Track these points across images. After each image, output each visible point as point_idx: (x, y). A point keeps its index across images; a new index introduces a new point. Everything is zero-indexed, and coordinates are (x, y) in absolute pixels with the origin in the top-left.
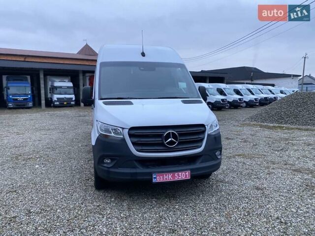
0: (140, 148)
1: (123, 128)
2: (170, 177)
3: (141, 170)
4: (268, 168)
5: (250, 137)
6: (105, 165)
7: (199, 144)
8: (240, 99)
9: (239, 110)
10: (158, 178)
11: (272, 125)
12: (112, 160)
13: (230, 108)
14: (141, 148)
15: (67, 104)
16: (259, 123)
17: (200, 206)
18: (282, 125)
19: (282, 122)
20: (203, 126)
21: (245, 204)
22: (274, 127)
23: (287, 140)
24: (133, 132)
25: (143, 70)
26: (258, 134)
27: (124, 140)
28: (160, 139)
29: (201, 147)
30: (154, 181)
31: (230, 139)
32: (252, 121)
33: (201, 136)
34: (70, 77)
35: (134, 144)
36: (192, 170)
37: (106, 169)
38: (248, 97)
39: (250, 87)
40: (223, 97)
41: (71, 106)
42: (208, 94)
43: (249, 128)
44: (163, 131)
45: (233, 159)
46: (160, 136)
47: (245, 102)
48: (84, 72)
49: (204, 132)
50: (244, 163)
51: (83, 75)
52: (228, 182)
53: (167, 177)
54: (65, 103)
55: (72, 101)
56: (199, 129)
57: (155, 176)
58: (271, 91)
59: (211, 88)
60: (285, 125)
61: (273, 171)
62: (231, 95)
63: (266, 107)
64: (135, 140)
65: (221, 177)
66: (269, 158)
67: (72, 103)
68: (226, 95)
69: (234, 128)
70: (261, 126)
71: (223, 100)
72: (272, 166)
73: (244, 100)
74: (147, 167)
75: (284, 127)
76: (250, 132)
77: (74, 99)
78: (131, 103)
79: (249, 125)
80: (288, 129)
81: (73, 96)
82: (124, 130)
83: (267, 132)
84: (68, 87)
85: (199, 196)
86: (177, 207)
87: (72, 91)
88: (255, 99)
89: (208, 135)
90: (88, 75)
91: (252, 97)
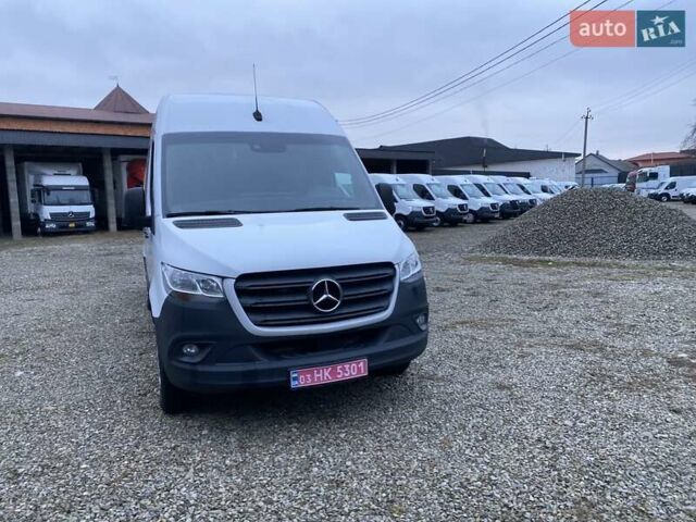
0: (260, 318)
1: (223, 278)
2: (326, 374)
3: (264, 364)
4: (520, 344)
5: (484, 284)
6: (186, 359)
7: (382, 304)
8: (461, 207)
9: (460, 229)
10: (301, 379)
11: (526, 258)
12: (201, 347)
13: (441, 226)
14: (263, 318)
15: (76, 227)
16: (502, 255)
17: (390, 428)
18: (546, 258)
19: (545, 251)
20: (390, 265)
21: (479, 420)
22: (531, 261)
23: (555, 286)
24: (245, 285)
25: (257, 151)
26: (498, 277)
27: (225, 303)
28: (304, 297)
29: (386, 308)
30: (294, 384)
31: (443, 290)
32: (486, 252)
33: (387, 287)
34: (80, 165)
35: (248, 310)
36: (370, 358)
37: (187, 367)
38: (479, 202)
39: (482, 179)
40: (426, 203)
41: (88, 232)
42: (397, 198)
43: (481, 266)
44: (309, 280)
45: (452, 332)
46: (303, 290)
47: (471, 211)
48: (116, 153)
49: (391, 278)
50: (474, 339)
51: (113, 160)
52: (442, 379)
53: (321, 375)
54: (72, 225)
55: (89, 220)
56: (382, 272)
57: (295, 375)
58: (523, 188)
59: (403, 185)
60: (551, 258)
61: (530, 350)
62: (443, 197)
63: (515, 222)
64: (250, 301)
65: (428, 368)
66: (522, 327)
67: (88, 224)
68: (433, 199)
69: (451, 267)
70: (505, 261)
71: (426, 209)
72: (528, 341)
73: (469, 207)
74: (278, 357)
75: (549, 261)
76: (483, 275)
77: (92, 215)
78: (237, 224)
79: (481, 260)
80: (557, 264)
81: (90, 209)
82: (226, 280)
83: (517, 273)
84: (78, 188)
85: (386, 410)
86: (343, 436)
87: (87, 196)
88: (493, 205)
89: (401, 283)
90: (123, 158)
91: (486, 201)
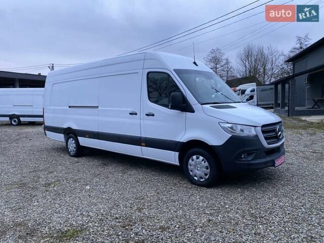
0: (269, 141)
1: (255, 127)
24: (264, 129)
27: (257, 136)
28: (274, 133)
35: (266, 138)
46: (276, 130)
64: (266, 135)
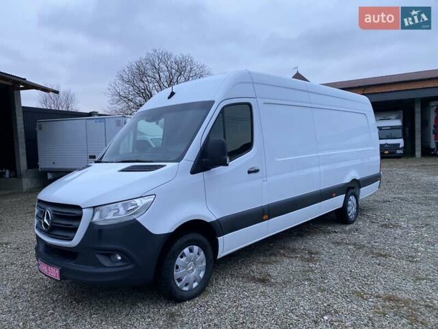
2: (45, 268)
15: (389, 154)
20: (78, 208)
29: (73, 239)
34: (401, 111)
41: (399, 157)
49: (79, 218)
54: (387, 152)
55: (399, 149)
56: (73, 212)
67: (398, 152)
77: (402, 145)
81: (401, 142)
84: (393, 128)
87: (400, 132)
89: (92, 225)
90: (432, 103)
